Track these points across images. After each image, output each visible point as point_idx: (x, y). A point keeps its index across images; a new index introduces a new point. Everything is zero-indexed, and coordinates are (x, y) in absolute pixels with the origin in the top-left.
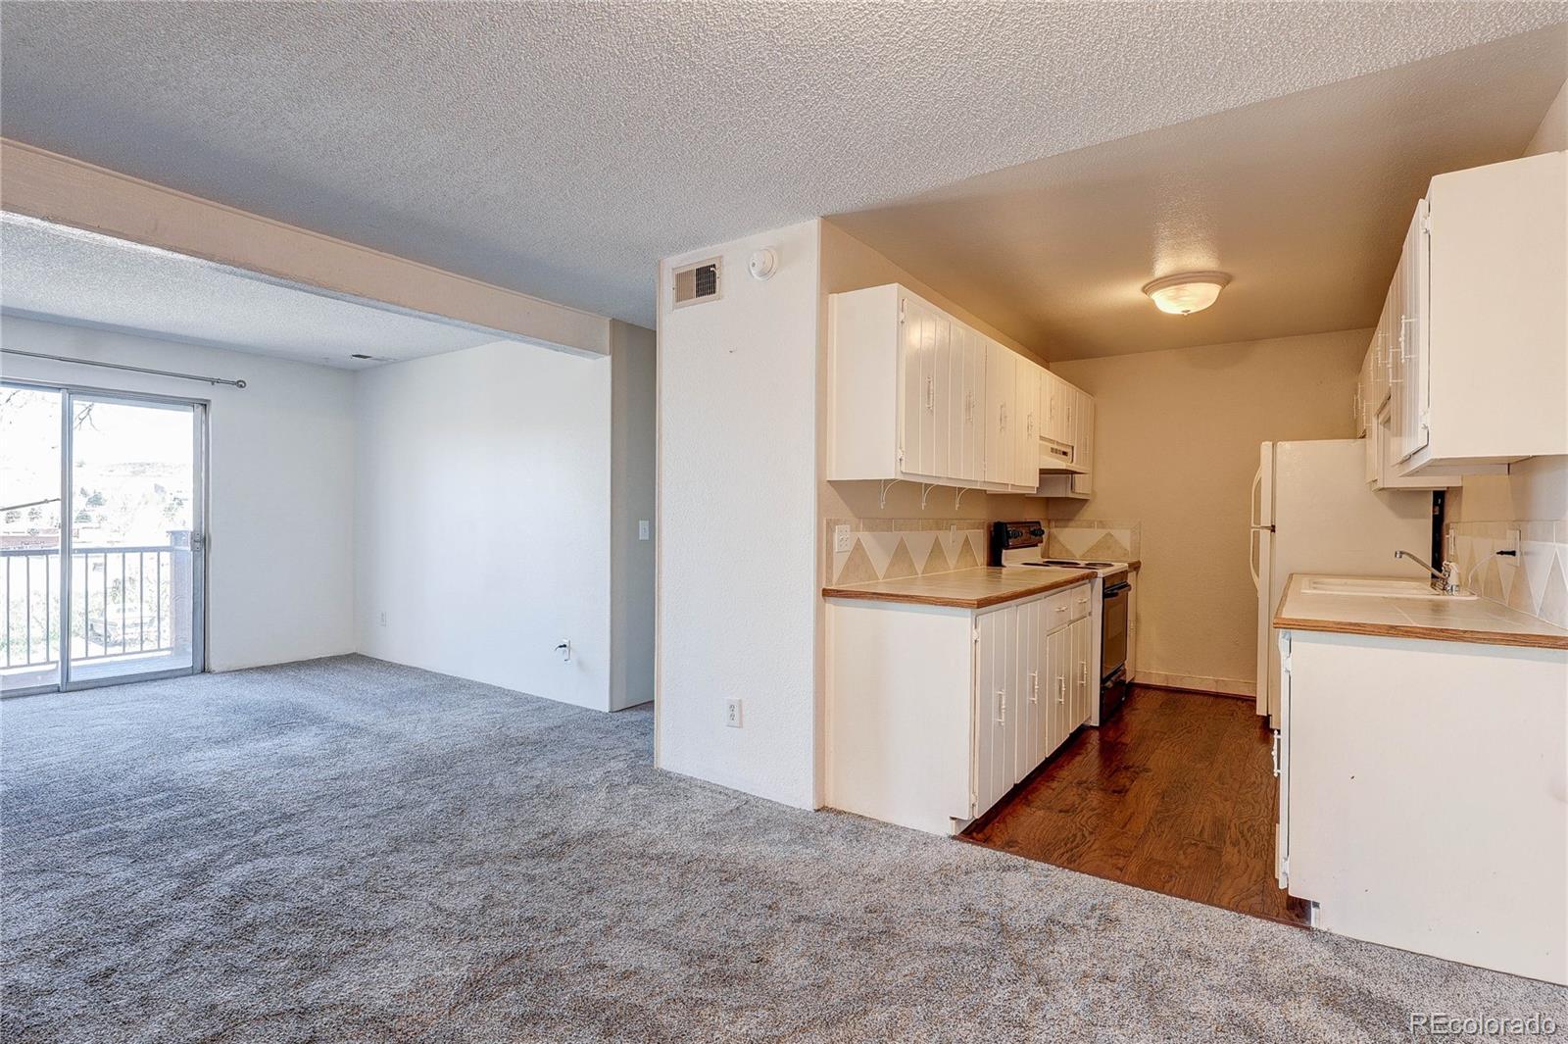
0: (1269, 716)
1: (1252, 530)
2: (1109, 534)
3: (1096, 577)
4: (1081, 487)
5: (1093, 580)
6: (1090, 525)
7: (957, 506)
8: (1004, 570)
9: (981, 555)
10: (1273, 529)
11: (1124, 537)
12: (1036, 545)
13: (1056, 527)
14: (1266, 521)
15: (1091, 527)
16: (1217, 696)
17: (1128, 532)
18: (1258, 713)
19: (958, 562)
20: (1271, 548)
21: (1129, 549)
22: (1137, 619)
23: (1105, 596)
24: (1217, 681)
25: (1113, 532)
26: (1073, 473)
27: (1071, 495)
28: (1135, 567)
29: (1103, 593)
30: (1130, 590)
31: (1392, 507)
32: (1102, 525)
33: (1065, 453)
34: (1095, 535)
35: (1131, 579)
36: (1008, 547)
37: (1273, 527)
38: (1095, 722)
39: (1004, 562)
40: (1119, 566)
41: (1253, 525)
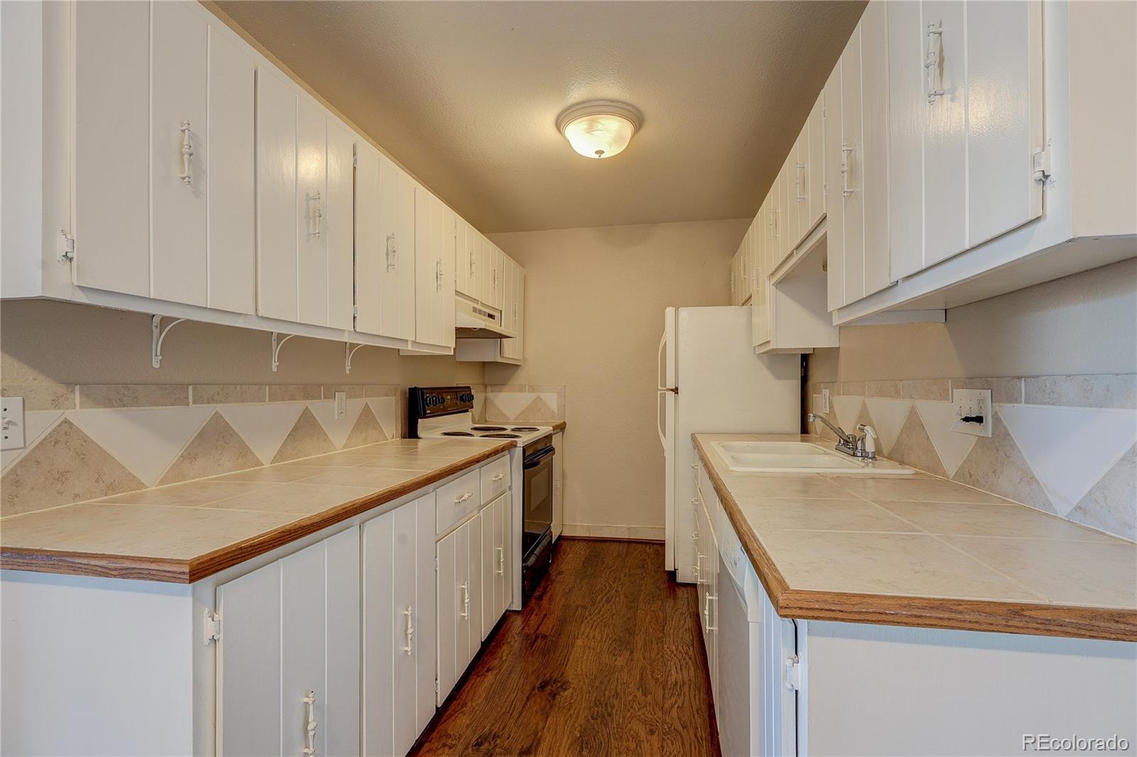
0: (675, 570)
1: (659, 392)
2: (539, 398)
3: (516, 446)
4: (510, 351)
5: (513, 450)
6: (522, 389)
7: (348, 368)
8: (421, 443)
9: (391, 427)
10: (676, 391)
11: (551, 400)
12: (467, 411)
13: (492, 391)
14: (670, 384)
15: (522, 391)
16: (629, 542)
17: (555, 395)
18: (666, 569)
19: (350, 438)
20: (675, 409)
21: (555, 411)
22: (563, 476)
23: (525, 467)
24: (629, 529)
25: (542, 395)
26: (502, 336)
27: (500, 360)
28: (561, 428)
29: (524, 463)
30: (554, 454)
31: (770, 369)
32: (533, 389)
33: (491, 316)
34: (525, 399)
35: (555, 442)
36: (425, 416)
37: (677, 389)
38: (517, 606)
39: (420, 433)
40: (544, 430)
41: (659, 388)
